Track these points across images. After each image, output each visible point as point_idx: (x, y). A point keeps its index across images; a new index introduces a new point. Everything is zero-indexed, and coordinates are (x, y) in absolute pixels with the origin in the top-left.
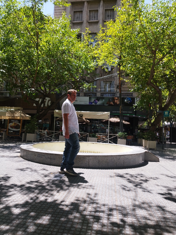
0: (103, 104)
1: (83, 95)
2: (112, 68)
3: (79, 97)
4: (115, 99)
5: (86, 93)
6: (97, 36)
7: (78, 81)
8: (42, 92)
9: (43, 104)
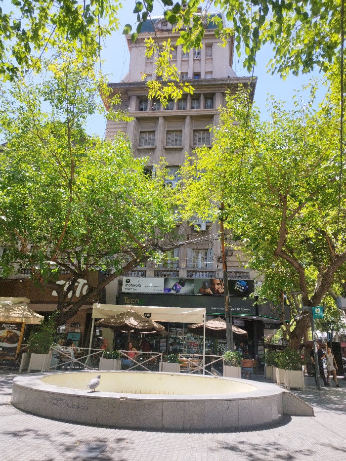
0: (193, 292)
1: (153, 275)
2: (209, 224)
3: (144, 278)
4: (215, 282)
5: (158, 271)
6: (180, 170)
7: (144, 247)
8: (73, 268)
9: (71, 292)
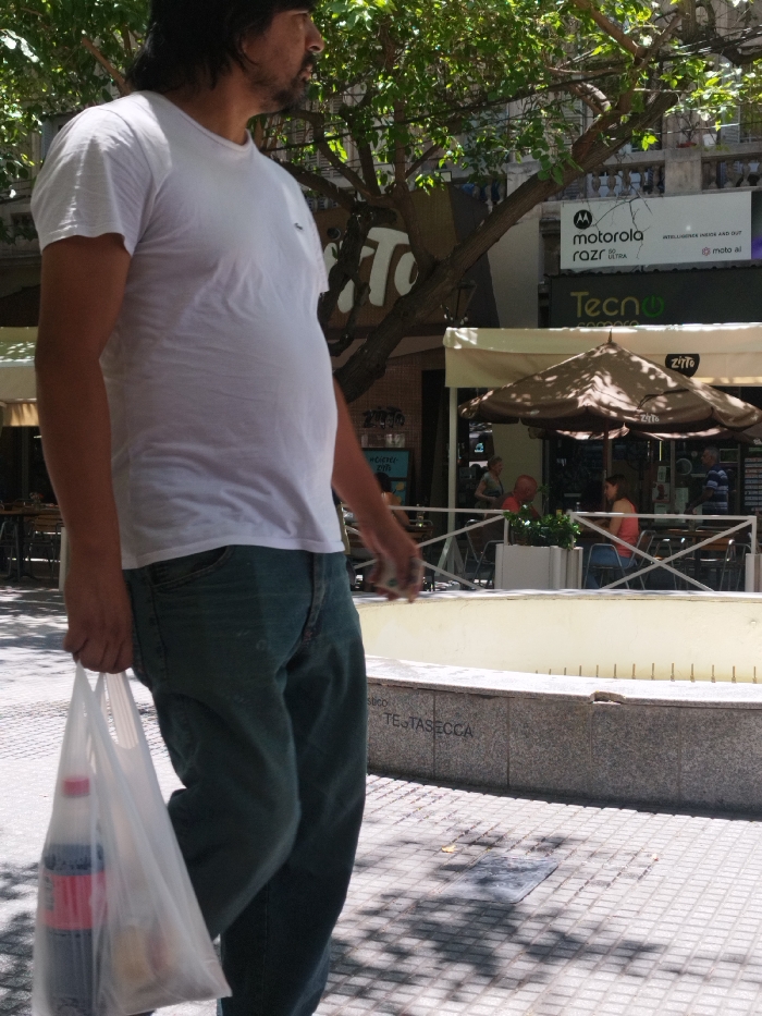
1: (697, 182)
3: (654, 202)
5: (720, 160)
7: (646, 52)
